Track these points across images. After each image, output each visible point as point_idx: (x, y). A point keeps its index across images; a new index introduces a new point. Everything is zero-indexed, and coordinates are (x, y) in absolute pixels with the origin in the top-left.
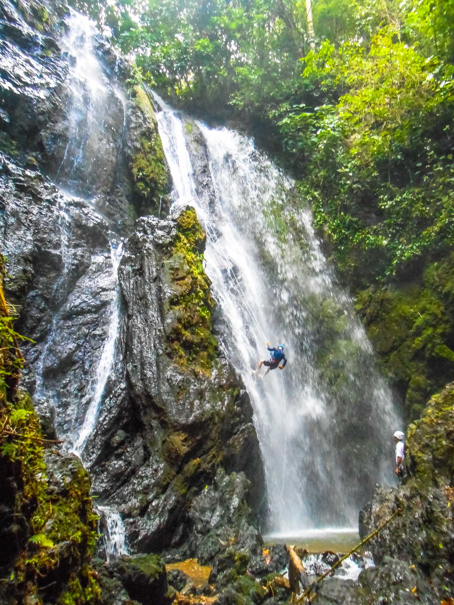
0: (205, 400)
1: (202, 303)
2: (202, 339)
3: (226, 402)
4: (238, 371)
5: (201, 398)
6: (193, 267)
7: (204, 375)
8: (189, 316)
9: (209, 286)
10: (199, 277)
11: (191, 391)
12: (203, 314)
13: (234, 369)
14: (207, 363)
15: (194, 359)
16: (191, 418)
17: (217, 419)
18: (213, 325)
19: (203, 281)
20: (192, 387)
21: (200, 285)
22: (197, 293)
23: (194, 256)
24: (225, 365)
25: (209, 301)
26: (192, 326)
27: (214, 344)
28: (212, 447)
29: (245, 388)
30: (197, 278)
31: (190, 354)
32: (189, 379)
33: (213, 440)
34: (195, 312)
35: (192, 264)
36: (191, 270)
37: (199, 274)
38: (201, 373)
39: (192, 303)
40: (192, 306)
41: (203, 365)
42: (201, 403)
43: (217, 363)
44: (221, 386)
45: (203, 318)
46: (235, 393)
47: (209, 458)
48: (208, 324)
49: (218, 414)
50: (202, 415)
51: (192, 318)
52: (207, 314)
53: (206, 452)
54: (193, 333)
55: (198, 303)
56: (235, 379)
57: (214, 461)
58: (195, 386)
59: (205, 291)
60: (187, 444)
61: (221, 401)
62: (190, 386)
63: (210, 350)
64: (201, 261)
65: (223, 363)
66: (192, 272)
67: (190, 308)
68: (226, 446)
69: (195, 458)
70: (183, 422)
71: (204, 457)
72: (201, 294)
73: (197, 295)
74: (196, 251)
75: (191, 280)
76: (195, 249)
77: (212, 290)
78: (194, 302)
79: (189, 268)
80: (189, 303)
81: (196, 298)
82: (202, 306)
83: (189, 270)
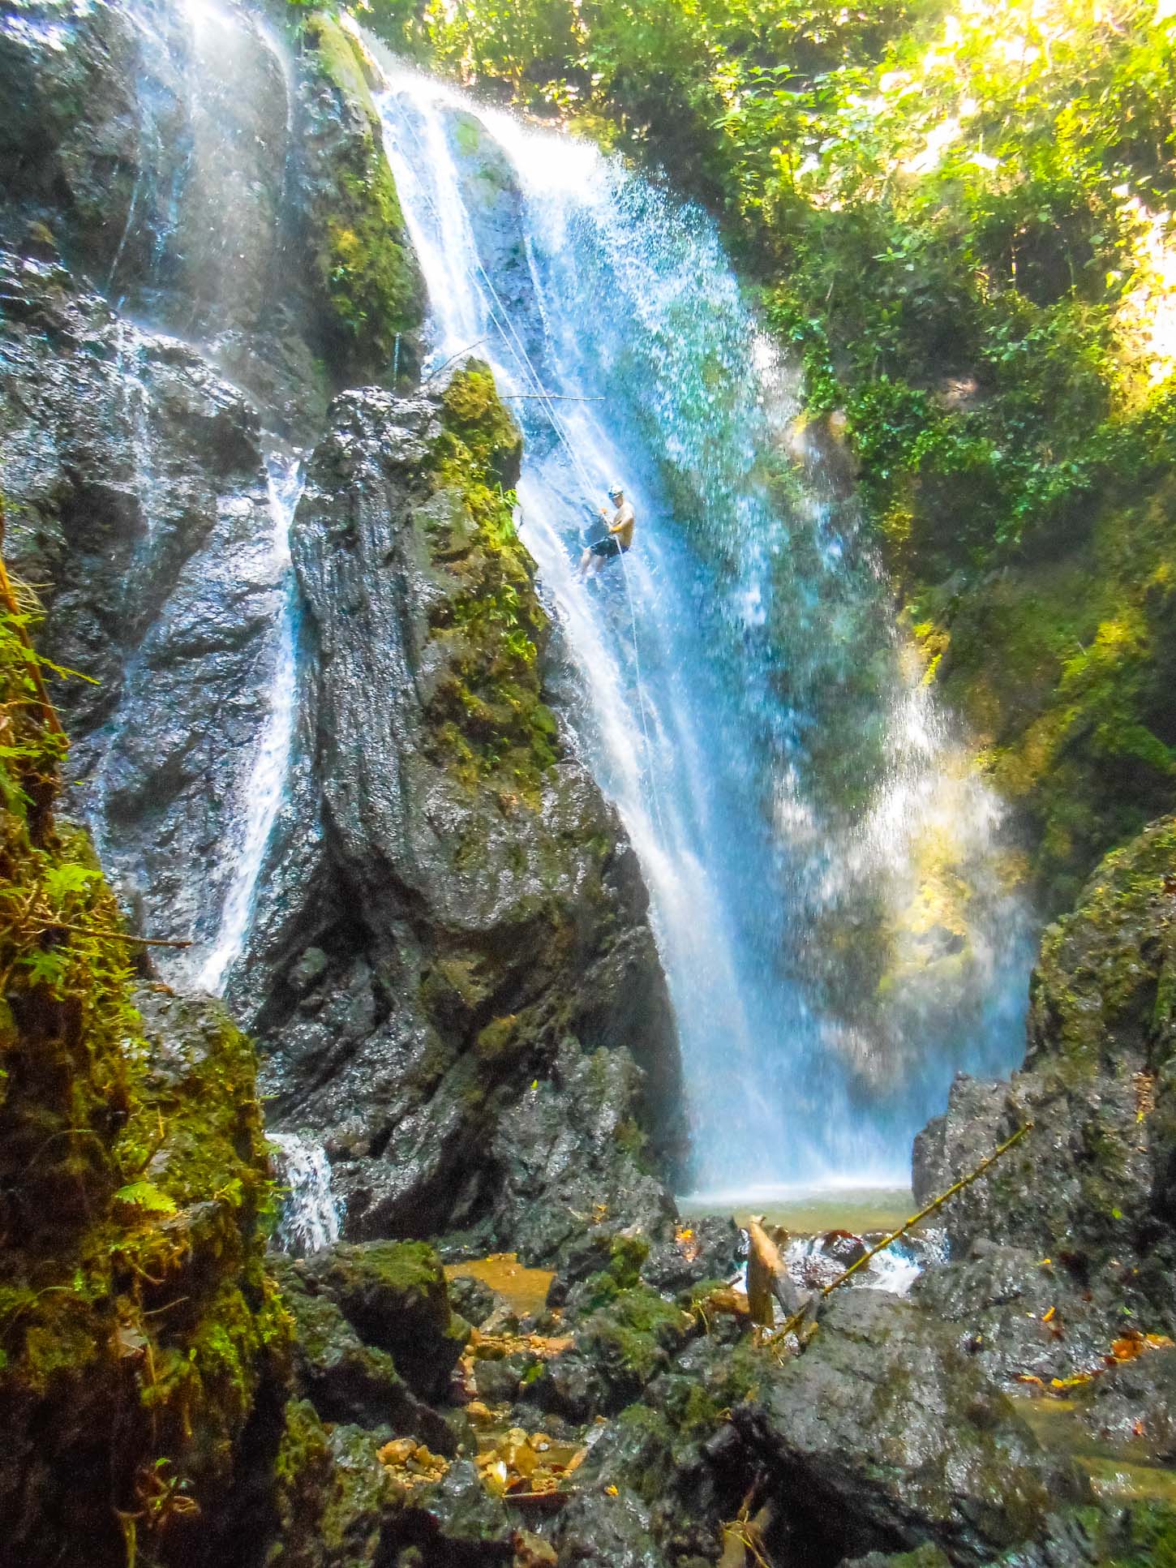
0: (526, 869)
1: (514, 620)
2: (516, 716)
3: (580, 875)
4: (606, 796)
5: (517, 863)
6: (489, 525)
7: (521, 807)
8: (482, 655)
9: (531, 576)
10: (505, 552)
11: (491, 846)
12: (517, 649)
13: (598, 792)
14: (531, 776)
15: (495, 767)
16: (493, 916)
17: (557, 918)
18: (542, 678)
19: (515, 561)
20: (494, 837)
21: (509, 575)
22: (499, 594)
23: (489, 494)
24: (577, 780)
25: (532, 616)
26: (489, 680)
27: (549, 727)
28: (547, 987)
29: (628, 840)
30: (497, 555)
31: (485, 756)
32: (484, 818)
33: (549, 969)
34: (495, 644)
35: (486, 515)
36: (483, 532)
37: (504, 543)
38: (515, 802)
39: (487, 621)
40: (486, 629)
41: (519, 782)
42: (516, 878)
43: (555, 778)
44: (567, 836)
45: (516, 659)
46: (603, 852)
47: (539, 1012)
48: (532, 675)
49: (560, 904)
50: (521, 906)
51: (489, 661)
52: (528, 648)
53: (530, 1001)
54: (491, 699)
55: (504, 621)
56: (602, 817)
57: (552, 1022)
58: (501, 834)
59: (520, 587)
60: (484, 980)
61: (568, 871)
62: (486, 835)
63: (539, 745)
64: (509, 507)
65: (572, 776)
66: (487, 539)
67: (482, 634)
68: (584, 986)
69: (503, 1014)
70: (473, 926)
71: (527, 1010)
72: (511, 595)
73: (499, 599)
74: (495, 481)
75: (483, 560)
76: (493, 474)
77: (540, 587)
78: (492, 618)
79: (476, 526)
80: (481, 621)
81: (497, 608)
82: (515, 627)
83: (477, 531)
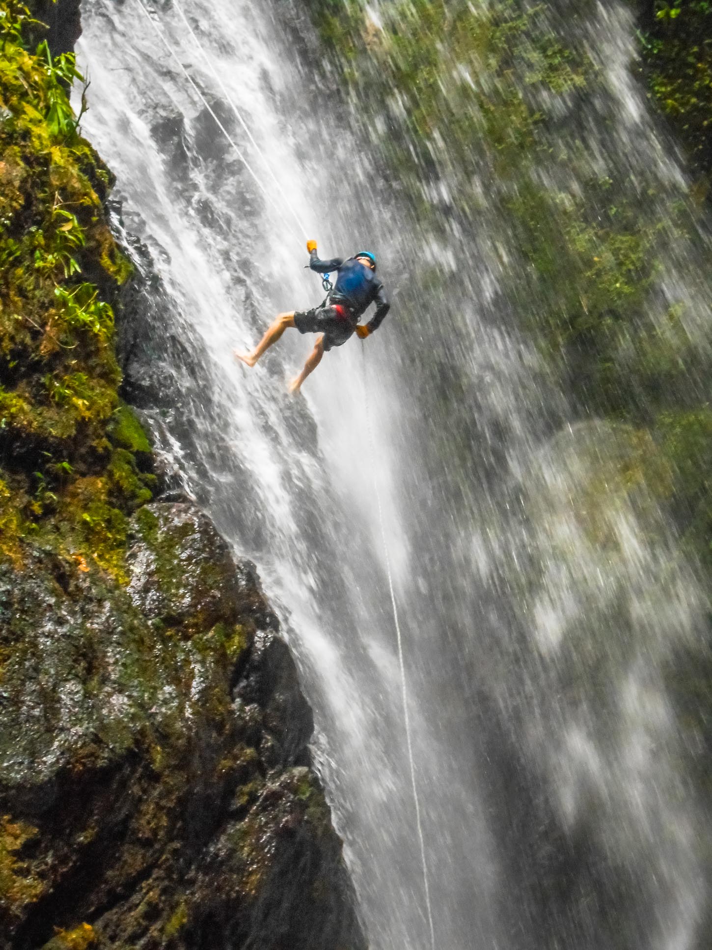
0: (105, 680)
1: (75, 267)
2: (82, 424)
3: (196, 686)
4: (239, 553)
5: (90, 670)
6: (31, 112)
7: (94, 577)
8: (21, 326)
9: (103, 195)
10: (58, 155)
11: (44, 643)
12: (82, 315)
13: (224, 547)
14: (110, 523)
15: (49, 510)
16: (50, 759)
17: (158, 757)
18: (125, 368)
19: (74, 170)
20: (49, 627)
21: (63, 190)
22: (51, 227)
23: (28, 61)
24: (186, 529)
25: (106, 261)
26: (36, 367)
27: (137, 442)
28: (145, 874)
29: (275, 625)
30: (47, 160)
31: (32, 491)
32: (32, 595)
33: (147, 843)
34: (44, 307)
35: (24, 95)
36: (20, 124)
37: (55, 140)
38: (84, 567)
39: (30, 270)
40: (29, 283)
41: (89, 534)
42: (87, 695)
43: (150, 525)
44: (172, 620)
45: (81, 332)
46: (236, 644)
47: (132, 918)
48: (108, 357)
49: (164, 736)
50: (97, 740)
51: (36, 335)
52: (100, 313)
53: (115, 899)
54: (42, 399)
55: (59, 268)
56: (230, 587)
57: (154, 932)
58: (60, 622)
59: (84, 214)
60: (35, 866)
61: (175, 680)
62: (36, 625)
63: (122, 472)
64: (64, 85)
65: (177, 522)
66: (26, 134)
67: (21, 292)
68: (206, 869)
69: (70, 923)
70: (16, 776)
71: (112, 915)
72: (70, 227)
73: (50, 235)
74: (39, 39)
75: (19, 170)
76: (35, 29)
77: (118, 211)
78: (39, 264)
79: (7, 113)
80: (20, 271)
81: (47, 249)
82: (77, 279)
83: (10, 122)
